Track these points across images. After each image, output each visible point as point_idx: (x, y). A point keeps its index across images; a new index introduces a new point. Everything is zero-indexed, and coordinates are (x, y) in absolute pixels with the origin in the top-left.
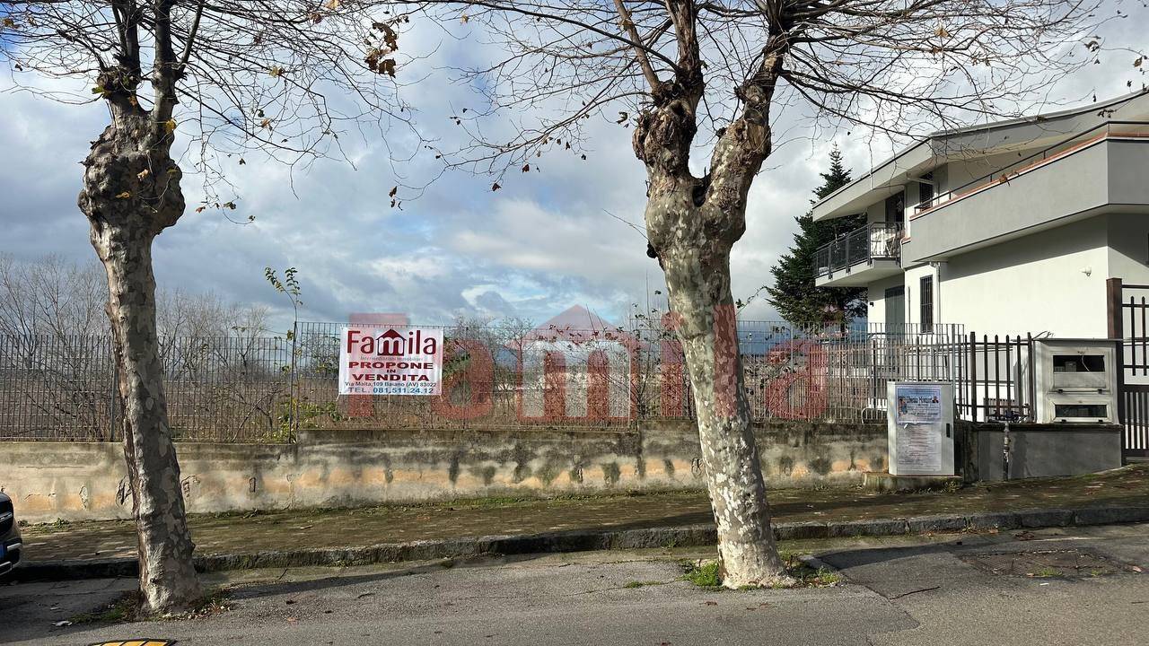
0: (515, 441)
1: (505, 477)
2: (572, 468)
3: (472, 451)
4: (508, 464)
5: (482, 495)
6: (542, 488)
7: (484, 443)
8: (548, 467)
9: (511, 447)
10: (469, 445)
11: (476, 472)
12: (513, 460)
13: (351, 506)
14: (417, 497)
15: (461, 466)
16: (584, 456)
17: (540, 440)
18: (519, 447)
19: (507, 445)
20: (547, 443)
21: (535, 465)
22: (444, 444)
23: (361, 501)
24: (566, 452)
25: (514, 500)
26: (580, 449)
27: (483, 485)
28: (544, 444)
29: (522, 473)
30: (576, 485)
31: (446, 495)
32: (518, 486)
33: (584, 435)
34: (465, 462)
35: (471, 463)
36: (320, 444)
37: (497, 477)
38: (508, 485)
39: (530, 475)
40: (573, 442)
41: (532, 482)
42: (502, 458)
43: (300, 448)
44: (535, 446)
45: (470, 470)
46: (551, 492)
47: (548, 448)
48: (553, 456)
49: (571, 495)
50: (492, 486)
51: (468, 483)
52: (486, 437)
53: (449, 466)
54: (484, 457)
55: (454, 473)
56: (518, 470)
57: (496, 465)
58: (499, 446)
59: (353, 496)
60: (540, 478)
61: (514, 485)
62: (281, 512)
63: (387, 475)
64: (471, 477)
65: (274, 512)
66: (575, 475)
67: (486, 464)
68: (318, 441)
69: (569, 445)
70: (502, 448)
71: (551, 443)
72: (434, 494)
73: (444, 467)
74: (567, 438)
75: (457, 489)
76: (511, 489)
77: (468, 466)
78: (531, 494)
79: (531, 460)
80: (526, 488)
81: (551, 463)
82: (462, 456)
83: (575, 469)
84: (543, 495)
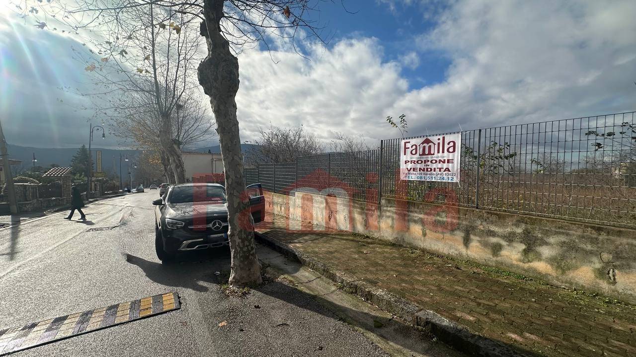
0: (523, 226)
1: (512, 254)
2: (598, 266)
3: (481, 227)
4: (515, 244)
5: (491, 264)
6: (554, 274)
7: (492, 223)
8: (563, 257)
9: (519, 230)
10: (479, 222)
11: (485, 245)
12: (521, 242)
13: (405, 246)
14: (441, 251)
15: (472, 237)
16: (618, 256)
17: (553, 229)
18: (527, 233)
19: (514, 227)
20: (563, 233)
21: (546, 252)
22: (459, 218)
23: (410, 244)
24: (589, 247)
25: (519, 277)
26: (612, 247)
27: (491, 257)
28: (557, 233)
29: (531, 256)
30: (604, 286)
31: (461, 255)
32: (526, 266)
33: (620, 234)
34: (475, 235)
35: (480, 237)
36: (390, 207)
37: (504, 252)
38: (515, 262)
39: (540, 260)
40: (601, 238)
41: (541, 266)
42: (510, 238)
43: (382, 208)
44: (547, 233)
45: (480, 242)
46: (566, 282)
47: (563, 238)
48: (570, 247)
49: (596, 294)
50: (499, 259)
51: (476, 251)
52: (494, 218)
53: (463, 234)
54: (492, 234)
55: (467, 242)
56: (526, 252)
57: (503, 243)
58: (504, 226)
59: (406, 239)
60: (552, 265)
61: (521, 264)
62: (376, 239)
63: (423, 232)
64: (480, 247)
65: (373, 238)
66: (602, 273)
67: (494, 240)
68: (389, 205)
69: (594, 241)
70: (509, 230)
71: (567, 234)
72: (453, 252)
73: (459, 235)
74: (589, 232)
75: (469, 253)
76: (518, 267)
77: (478, 238)
78: (540, 277)
79: (540, 245)
80: (535, 270)
81: (567, 254)
82: (473, 229)
83: (603, 268)
84: (555, 282)
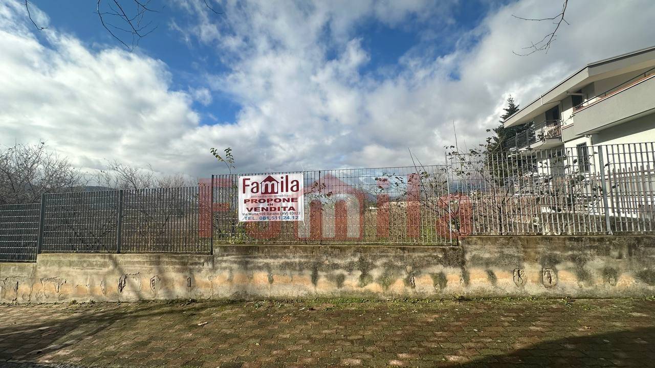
0: (359, 255)
1: (352, 282)
2: (405, 276)
3: (327, 262)
4: (354, 272)
5: (336, 295)
6: (382, 291)
7: (336, 256)
8: (386, 275)
9: (356, 259)
10: (325, 258)
11: (331, 278)
12: (358, 269)
13: (247, 299)
14: (290, 295)
15: (319, 273)
16: (415, 267)
17: (378, 254)
18: (362, 260)
19: (352, 257)
20: (384, 256)
21: (376, 273)
22: (307, 257)
23: (253, 296)
24: (399, 264)
25: (360, 301)
26: (411, 261)
27: (336, 288)
28: (381, 257)
29: (366, 280)
30: (410, 290)
31: (310, 294)
32: (363, 289)
33: (414, 250)
34: (322, 271)
35: (327, 271)
36: (227, 255)
37: (346, 282)
38: (355, 289)
39: (372, 281)
40: (405, 255)
41: (373, 287)
42: (350, 268)
43: (215, 259)
44: (375, 258)
45: (326, 276)
46: (389, 295)
47: (384, 260)
48: (389, 266)
49: (406, 299)
50: (343, 289)
51: (324, 287)
52: (337, 252)
53: (310, 273)
54: (336, 267)
55: (315, 279)
56: (362, 277)
57: (346, 273)
58: (345, 257)
59: (249, 292)
60: (380, 283)
61: (360, 289)
62: (206, 301)
63: (269, 278)
64: (327, 281)
65: (201, 301)
66: (408, 282)
67: (338, 272)
68: (226, 254)
69: (402, 258)
70: (349, 260)
71: (387, 256)
72: (302, 293)
73: (308, 273)
74: (400, 253)
75: (318, 290)
76: (357, 292)
77: (325, 273)
78: (373, 297)
79: (372, 269)
80: (369, 291)
81: (388, 272)
82: (320, 266)
83: (408, 277)
84: (383, 297)
